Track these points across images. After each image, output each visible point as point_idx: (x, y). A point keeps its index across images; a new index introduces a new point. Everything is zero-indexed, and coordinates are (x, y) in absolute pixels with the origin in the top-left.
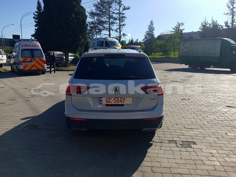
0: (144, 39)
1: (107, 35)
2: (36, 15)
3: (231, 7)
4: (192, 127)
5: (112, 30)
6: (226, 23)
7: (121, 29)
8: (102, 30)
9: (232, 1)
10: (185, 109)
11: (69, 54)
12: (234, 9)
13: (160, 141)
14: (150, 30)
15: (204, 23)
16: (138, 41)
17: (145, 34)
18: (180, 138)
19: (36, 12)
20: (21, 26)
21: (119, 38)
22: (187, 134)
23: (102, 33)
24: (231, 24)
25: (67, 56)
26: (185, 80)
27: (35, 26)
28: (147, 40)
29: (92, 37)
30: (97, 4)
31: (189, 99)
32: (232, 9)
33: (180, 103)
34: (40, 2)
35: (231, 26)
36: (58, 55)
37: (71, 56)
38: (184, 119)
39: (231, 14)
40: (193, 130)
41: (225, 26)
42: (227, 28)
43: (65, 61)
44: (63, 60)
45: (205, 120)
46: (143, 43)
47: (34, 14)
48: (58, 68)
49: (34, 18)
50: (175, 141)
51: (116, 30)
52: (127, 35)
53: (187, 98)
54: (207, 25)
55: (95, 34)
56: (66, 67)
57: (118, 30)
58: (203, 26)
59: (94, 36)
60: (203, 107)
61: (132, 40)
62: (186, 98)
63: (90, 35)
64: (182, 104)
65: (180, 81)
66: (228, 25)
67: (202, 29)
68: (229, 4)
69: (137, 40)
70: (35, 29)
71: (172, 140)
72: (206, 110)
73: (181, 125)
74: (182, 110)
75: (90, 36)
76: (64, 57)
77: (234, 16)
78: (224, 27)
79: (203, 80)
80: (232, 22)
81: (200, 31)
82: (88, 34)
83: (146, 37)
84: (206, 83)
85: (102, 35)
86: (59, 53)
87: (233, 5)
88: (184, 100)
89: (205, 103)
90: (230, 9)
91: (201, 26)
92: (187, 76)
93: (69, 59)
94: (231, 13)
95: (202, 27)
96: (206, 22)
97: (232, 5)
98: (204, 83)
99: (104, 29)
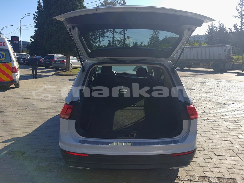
0: (148, 42)
1: (110, 37)
2: (36, 16)
3: (240, 10)
4: (225, 154)
5: (116, 32)
6: (235, 26)
7: (125, 31)
8: (105, 32)
9: (241, 4)
10: (209, 126)
11: (71, 57)
12: (243, 11)
13: (189, 178)
14: (154, 33)
15: (211, 26)
16: (143, 45)
17: (150, 37)
18: (213, 172)
19: (36, 13)
20: (20, 28)
21: (123, 41)
22: (222, 165)
23: (105, 35)
24: (240, 27)
25: (68, 59)
26: (199, 88)
27: (35, 27)
28: (151, 43)
29: (95, 40)
30: (101, 5)
31: (210, 113)
32: (240, 12)
33: (201, 118)
34: (40, 2)
35: (240, 29)
36: (58, 58)
37: (72, 59)
38: (210, 141)
39: (240, 17)
40: (227, 158)
41: (234, 29)
42: (236, 31)
43: (65, 64)
44: (64, 64)
45: (236, 142)
46: (148, 46)
47: (34, 15)
48: (58, 72)
49: (34, 18)
50: (209, 178)
51: (120, 32)
52: (131, 38)
53: (208, 111)
54: (214, 28)
55: (98, 37)
56: (66, 71)
57: (122, 33)
58: (210, 29)
59: (97, 39)
60: (229, 123)
61: (136, 43)
62: (206, 111)
63: (93, 37)
64: (203, 118)
65: (194, 88)
66: (237, 28)
67: (209, 32)
68: (237, 6)
69: (142, 43)
70: (35, 31)
71: (204, 177)
72: (235, 127)
73: (209, 150)
74: (205, 128)
75: (93, 39)
76: (65, 60)
77: (243, 19)
78: (233, 31)
79: (219, 88)
80: (241, 25)
81: (207, 34)
82: (91, 36)
83: (150, 41)
84: (222, 91)
85: (106, 37)
86: (60, 55)
87: (242, 8)
88: (204, 114)
89: (231, 118)
90: (239, 12)
91: (208, 29)
92: (200, 83)
93: (70, 62)
94: (240, 15)
95: (209, 31)
96: (213, 26)
97: (240, 8)
98: (221, 91)
99: (108, 32)
